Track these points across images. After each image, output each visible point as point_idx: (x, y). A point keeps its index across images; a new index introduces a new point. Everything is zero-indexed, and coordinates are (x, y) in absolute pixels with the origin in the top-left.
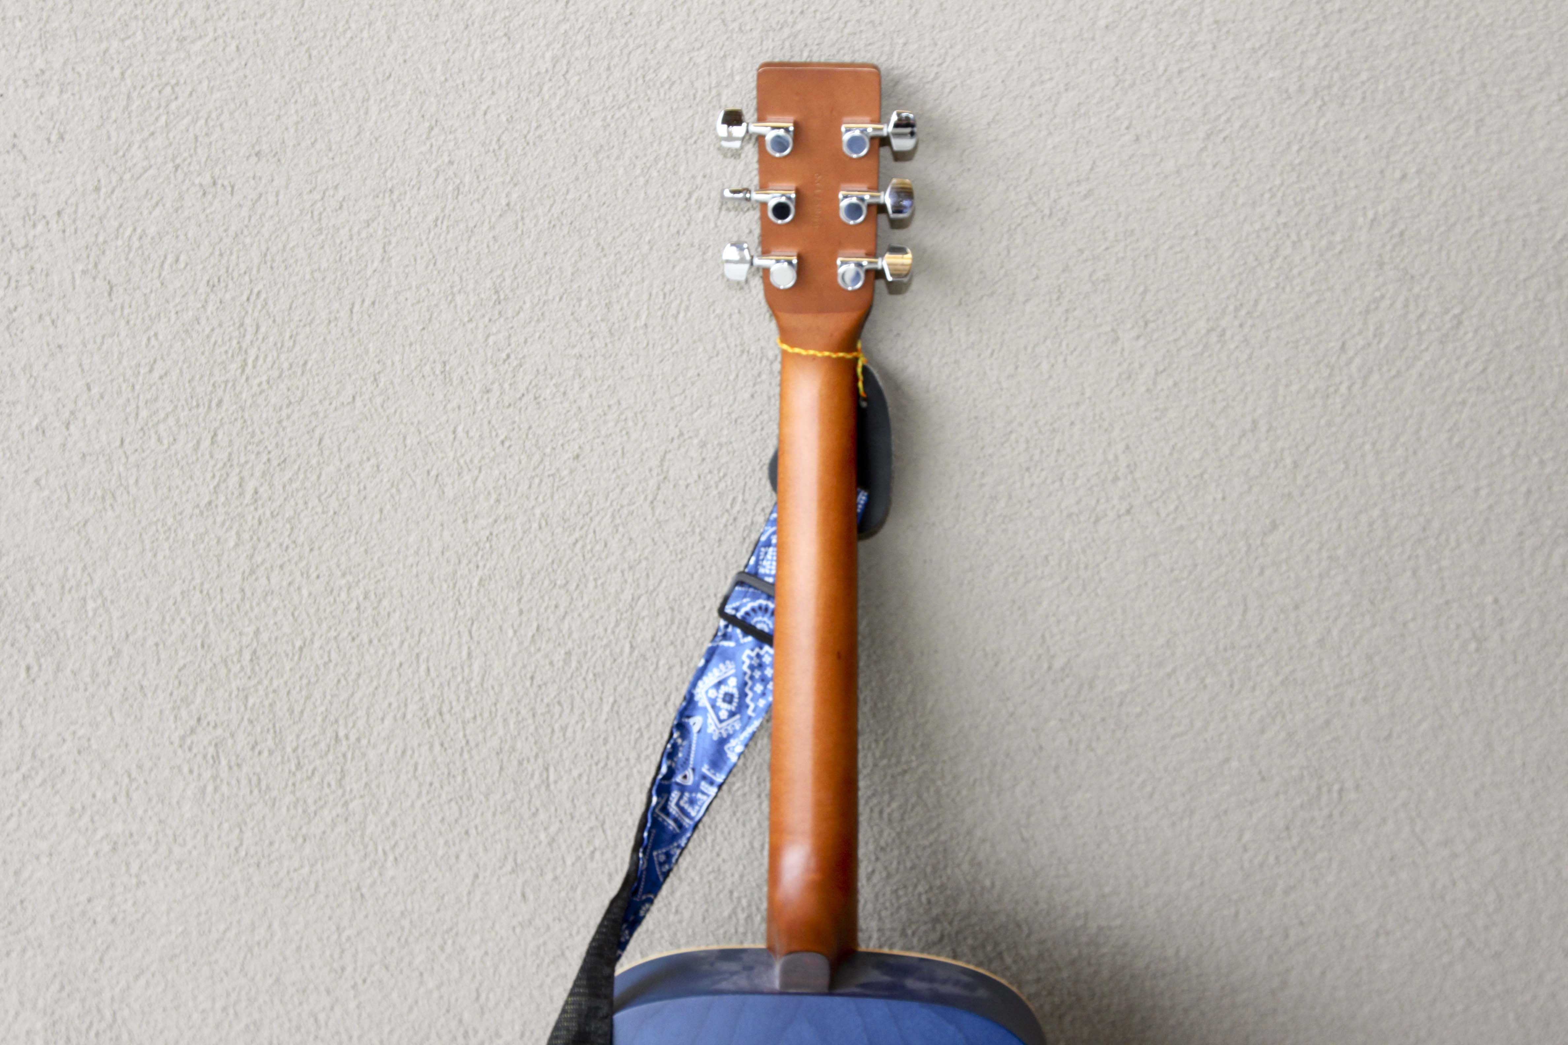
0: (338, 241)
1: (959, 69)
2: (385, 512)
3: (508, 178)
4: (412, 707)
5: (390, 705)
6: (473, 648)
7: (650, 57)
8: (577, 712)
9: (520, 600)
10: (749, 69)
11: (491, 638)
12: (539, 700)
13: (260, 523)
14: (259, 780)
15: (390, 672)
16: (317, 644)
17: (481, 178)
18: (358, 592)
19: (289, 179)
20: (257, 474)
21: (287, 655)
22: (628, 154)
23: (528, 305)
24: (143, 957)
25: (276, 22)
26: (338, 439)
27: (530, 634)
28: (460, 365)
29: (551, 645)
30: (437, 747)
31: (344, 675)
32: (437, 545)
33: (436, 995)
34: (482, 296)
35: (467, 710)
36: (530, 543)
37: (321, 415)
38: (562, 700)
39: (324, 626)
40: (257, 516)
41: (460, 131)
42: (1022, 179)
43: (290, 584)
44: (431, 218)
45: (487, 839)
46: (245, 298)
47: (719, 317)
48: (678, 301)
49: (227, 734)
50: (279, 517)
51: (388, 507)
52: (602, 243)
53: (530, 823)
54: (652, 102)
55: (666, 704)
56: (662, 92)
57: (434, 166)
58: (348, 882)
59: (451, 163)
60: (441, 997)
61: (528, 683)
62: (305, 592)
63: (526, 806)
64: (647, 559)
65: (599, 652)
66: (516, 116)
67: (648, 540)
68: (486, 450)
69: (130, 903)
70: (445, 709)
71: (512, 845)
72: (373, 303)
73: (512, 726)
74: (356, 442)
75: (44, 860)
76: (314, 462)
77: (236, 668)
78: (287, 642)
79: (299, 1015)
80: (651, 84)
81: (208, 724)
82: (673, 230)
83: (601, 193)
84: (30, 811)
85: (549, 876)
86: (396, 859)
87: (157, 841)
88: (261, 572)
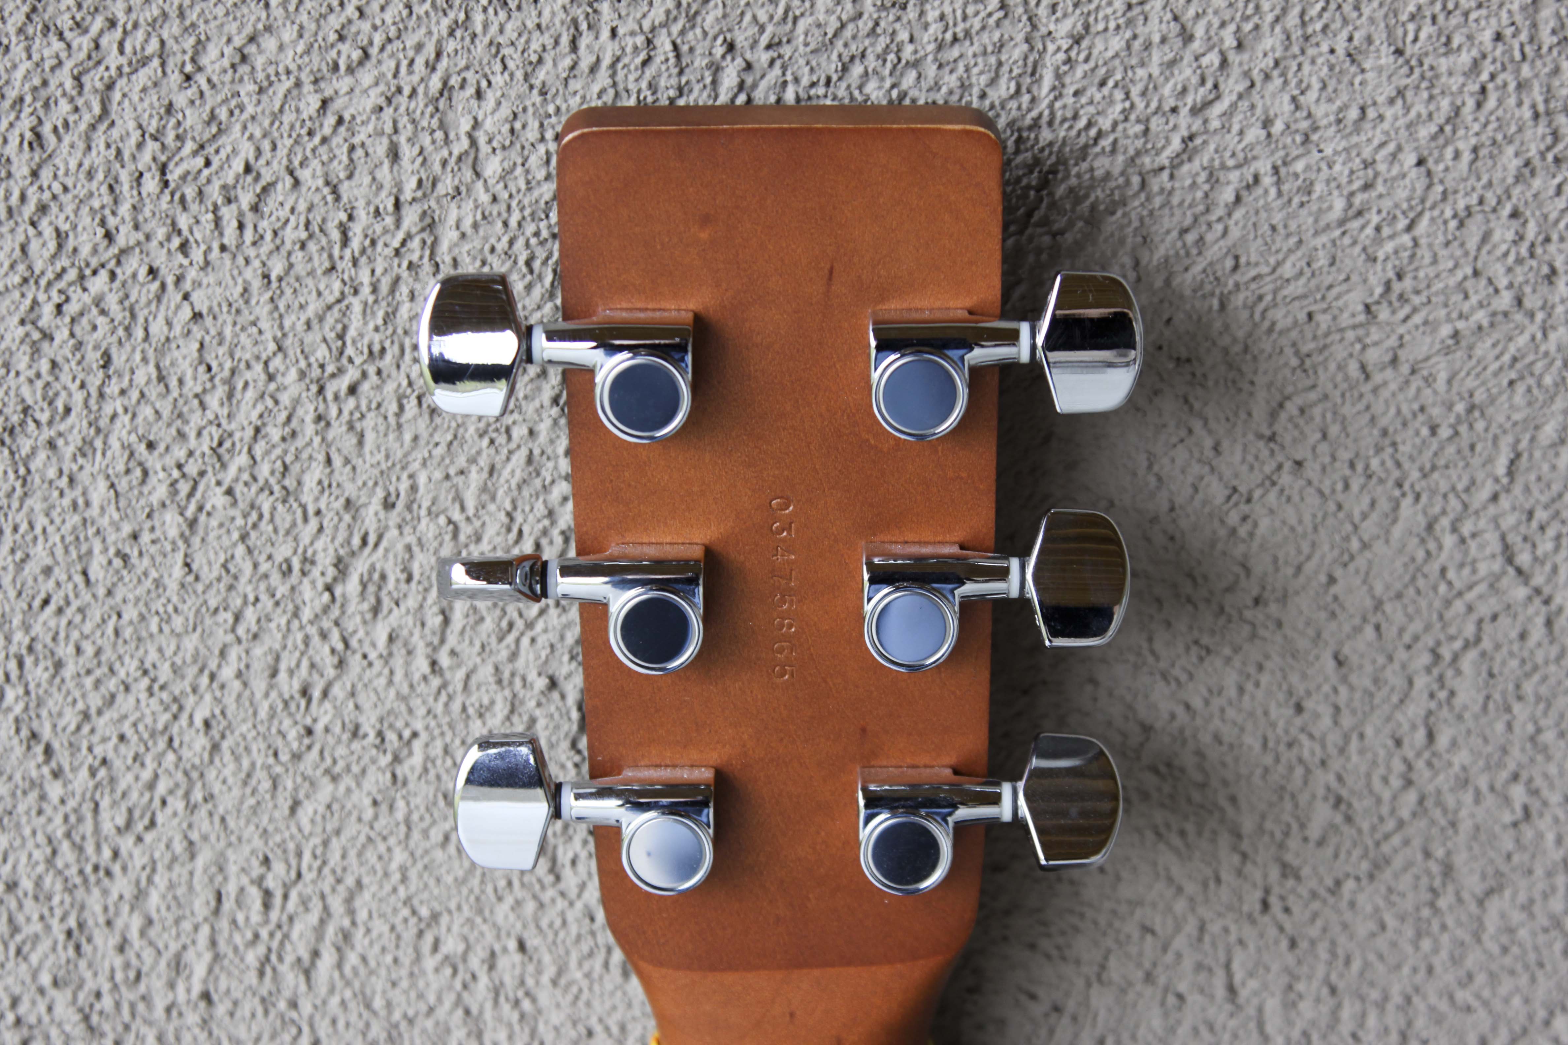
1: (1267, 123)
7: (181, 100)
10: (531, 134)
42: (1484, 494)
47: (453, 964)
48: (313, 918)
52: (46, 733)
54: (197, 255)
56: (228, 214)
80: (190, 191)
82: (288, 685)
83: (32, 568)
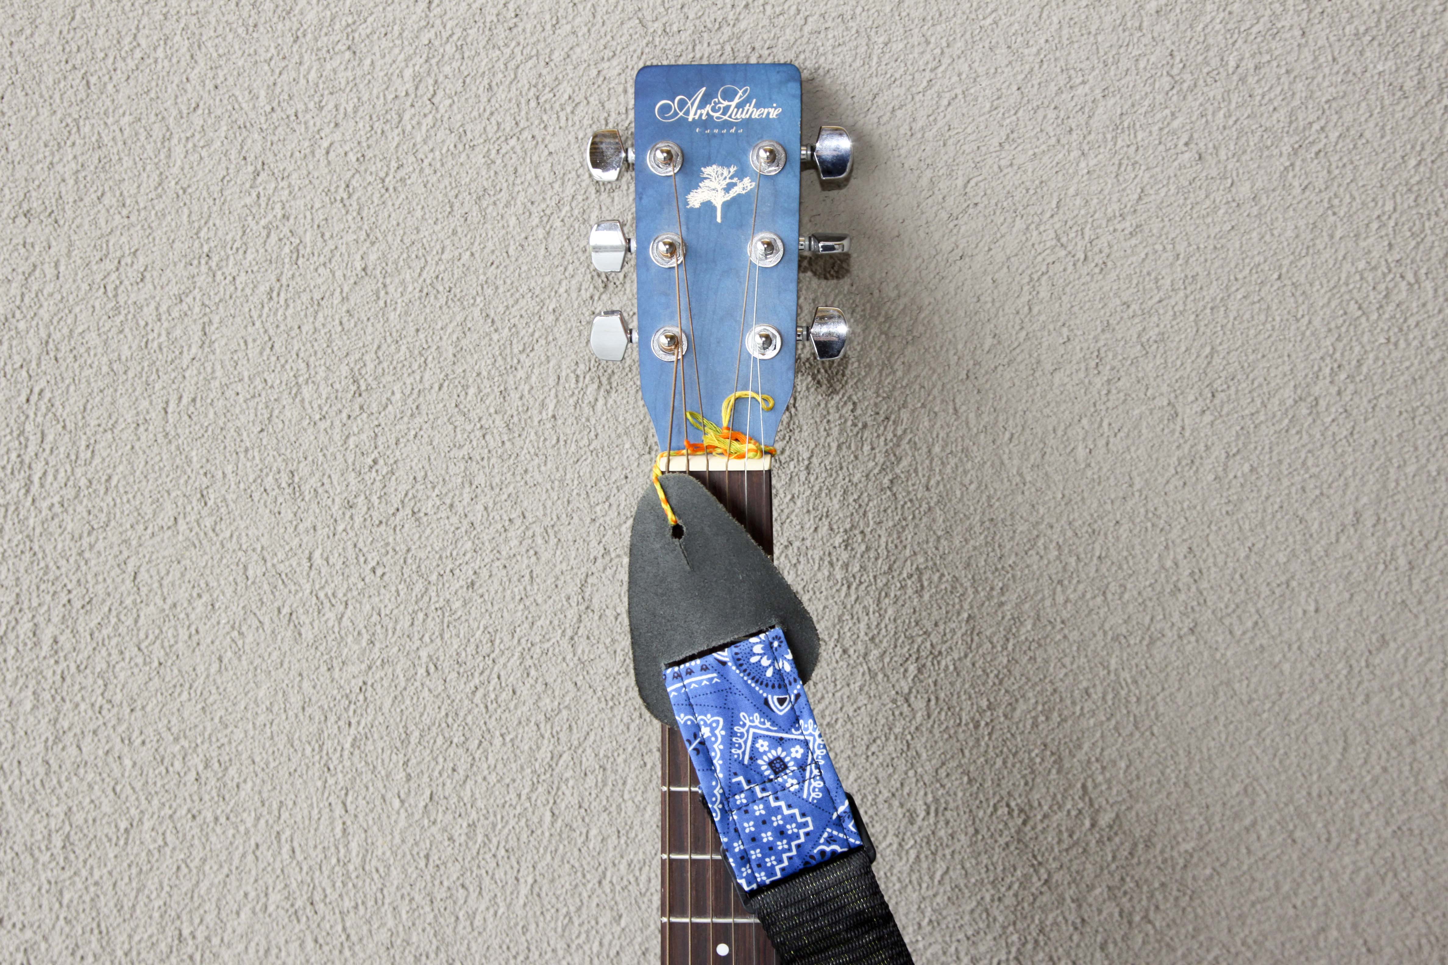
0: (142, 323)
2: (225, 660)
3: (363, 236)
4: (275, 897)
5: (246, 895)
6: (349, 823)
8: (487, 896)
9: (406, 763)
11: (372, 811)
12: (437, 883)
13: (63, 679)
15: (244, 855)
16: (147, 825)
17: (327, 236)
18: (196, 761)
19: (71, 244)
20: (55, 620)
21: (110, 840)
22: (521, 198)
23: (398, 395)
25: (39, 41)
26: (158, 573)
27: (422, 804)
28: (312, 474)
29: (449, 816)
30: (310, 944)
31: (184, 861)
32: (295, 699)
34: (337, 386)
35: (346, 899)
36: (416, 692)
37: (134, 543)
38: (467, 883)
39: (155, 802)
40: (59, 672)
41: (295, 176)
43: (107, 753)
44: (263, 289)
46: (23, 398)
49: (39, 938)
50: (88, 671)
51: (229, 654)
55: (600, 882)
57: (263, 222)
59: (286, 217)
61: (422, 864)
62: (128, 763)
64: (568, 707)
65: (512, 823)
66: (369, 154)
67: (570, 686)
68: (352, 580)
70: (317, 898)
72: (194, 400)
73: (404, 916)
74: (183, 575)
76: (128, 602)
77: (45, 858)
78: (108, 823)
81: (14, 925)
88: (68, 739)
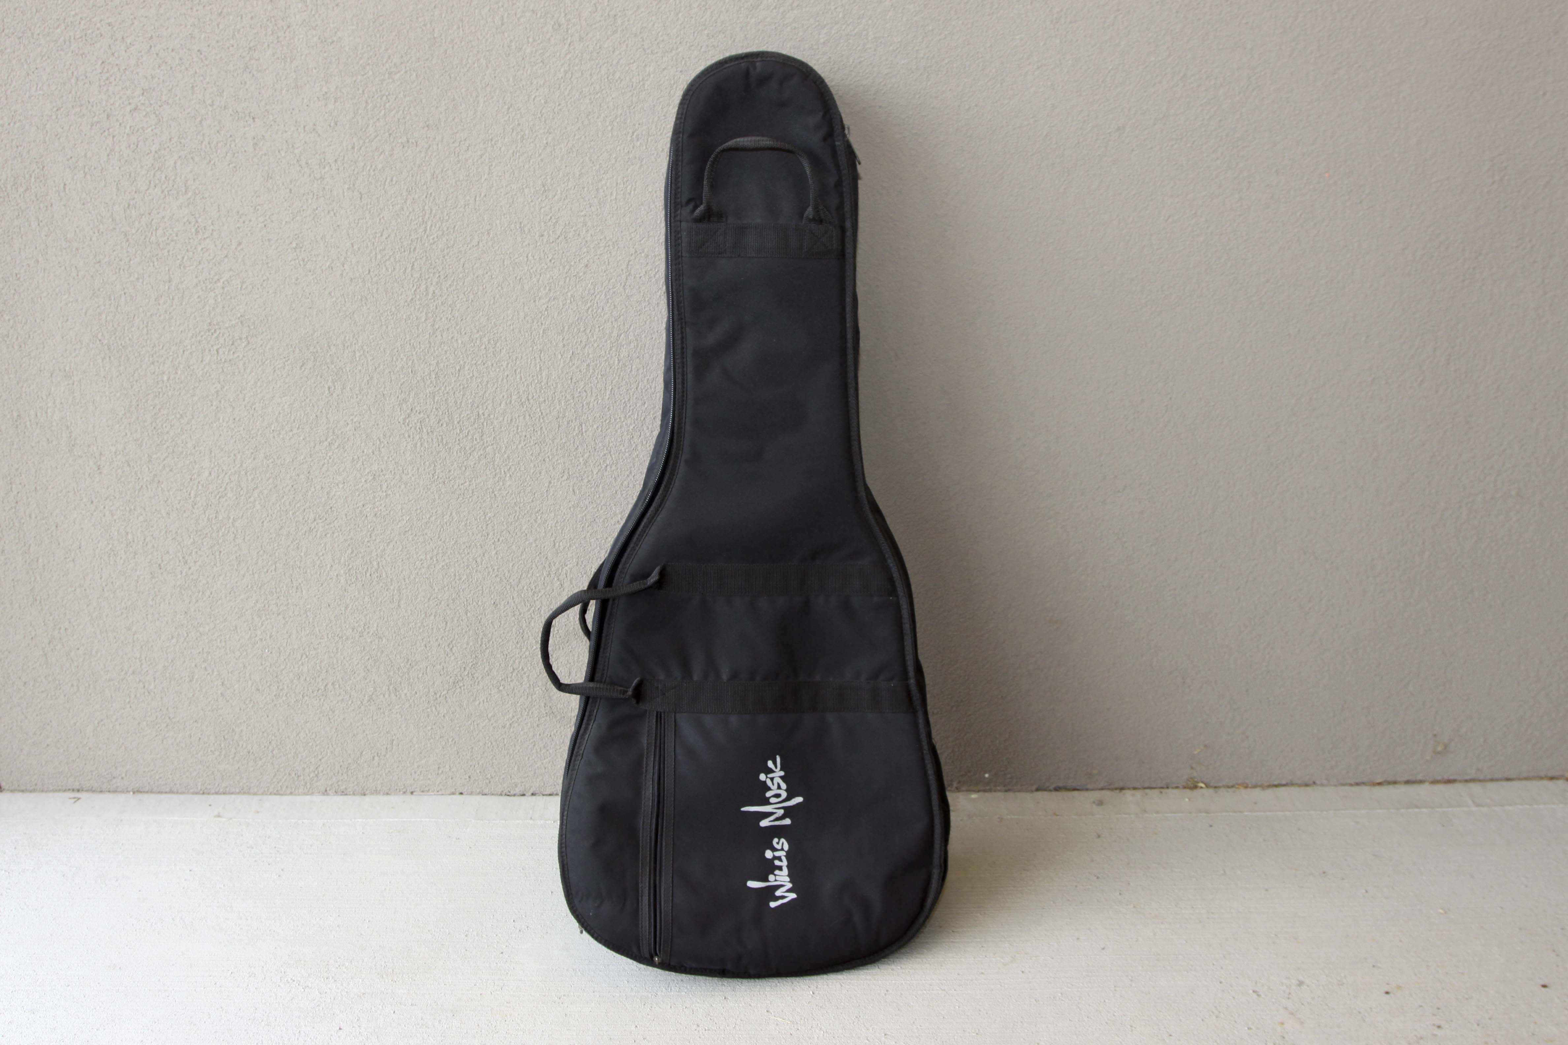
14: (442, 439)
24: (391, 533)
33: (534, 545)
45: (554, 463)
53: (575, 453)
58: (488, 488)
60: (537, 546)
63: (572, 444)
69: (383, 506)
71: (566, 465)
75: (341, 486)
79: (468, 559)
84: (333, 461)
85: (586, 480)
86: (510, 475)
87: (394, 473)
